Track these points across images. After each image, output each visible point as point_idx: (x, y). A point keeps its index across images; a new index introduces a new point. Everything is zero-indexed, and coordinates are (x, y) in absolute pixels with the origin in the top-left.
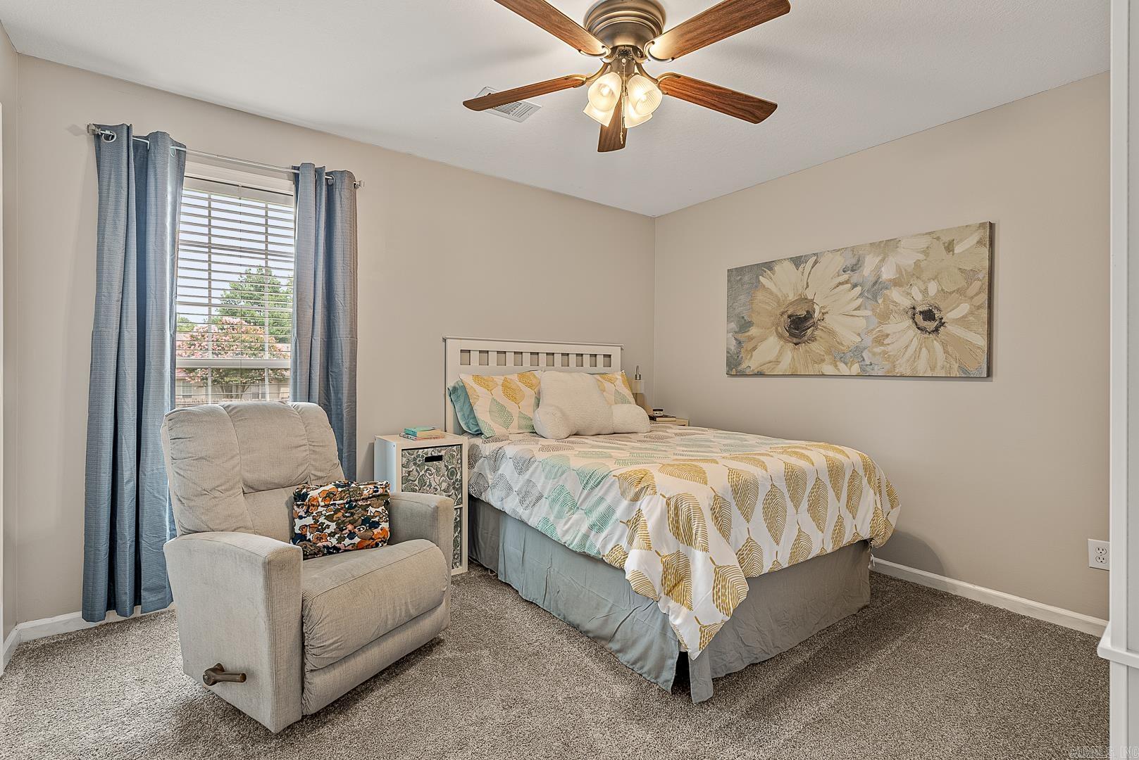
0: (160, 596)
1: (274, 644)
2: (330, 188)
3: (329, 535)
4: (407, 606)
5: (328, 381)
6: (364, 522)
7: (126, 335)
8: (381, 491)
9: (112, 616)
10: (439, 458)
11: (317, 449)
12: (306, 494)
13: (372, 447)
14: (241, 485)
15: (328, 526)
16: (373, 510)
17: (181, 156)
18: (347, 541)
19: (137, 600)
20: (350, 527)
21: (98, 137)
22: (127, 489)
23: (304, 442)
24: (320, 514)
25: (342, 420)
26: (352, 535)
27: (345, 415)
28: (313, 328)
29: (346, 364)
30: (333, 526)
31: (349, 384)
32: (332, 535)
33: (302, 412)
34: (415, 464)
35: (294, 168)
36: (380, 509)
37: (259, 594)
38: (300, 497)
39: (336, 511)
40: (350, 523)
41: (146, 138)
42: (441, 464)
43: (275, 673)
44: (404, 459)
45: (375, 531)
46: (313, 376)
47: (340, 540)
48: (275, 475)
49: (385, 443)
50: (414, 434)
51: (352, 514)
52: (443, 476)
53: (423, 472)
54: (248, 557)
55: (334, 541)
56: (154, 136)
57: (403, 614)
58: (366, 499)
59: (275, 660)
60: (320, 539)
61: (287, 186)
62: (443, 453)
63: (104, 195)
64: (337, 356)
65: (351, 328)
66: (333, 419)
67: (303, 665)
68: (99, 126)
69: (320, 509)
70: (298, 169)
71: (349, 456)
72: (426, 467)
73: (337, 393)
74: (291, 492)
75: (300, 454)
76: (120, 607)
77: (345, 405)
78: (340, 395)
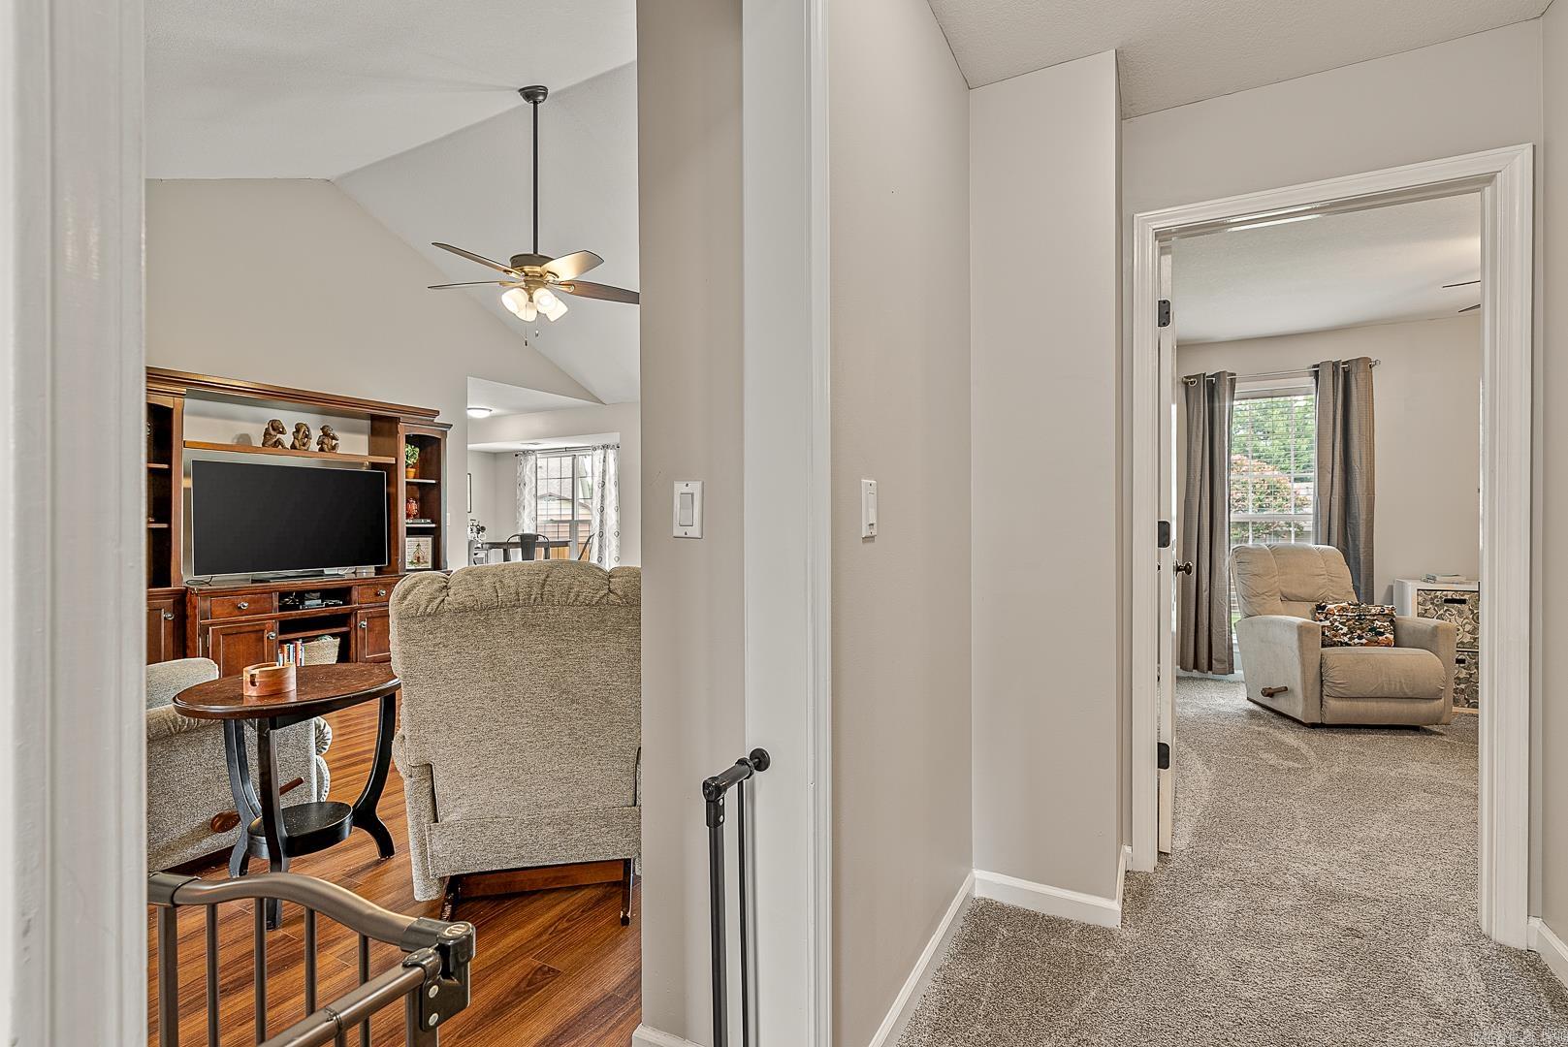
0: (1223, 666)
1: (1304, 672)
2: (1347, 374)
3: (1343, 634)
4: (1401, 685)
5: (1346, 530)
6: (1370, 630)
7: (1203, 501)
8: (1386, 612)
9: (1195, 673)
10: (1463, 602)
11: (1333, 578)
12: (1325, 607)
13: (1391, 588)
14: (1279, 594)
15: (1342, 629)
16: (1380, 624)
17: (1233, 382)
18: (1356, 641)
19: (1210, 668)
20: (1359, 632)
21: (1186, 384)
22: (1205, 595)
23: (1325, 573)
24: (1336, 620)
25: (1359, 563)
26: (1360, 637)
27: (1362, 558)
28: (1332, 489)
29: (1363, 516)
30: (1345, 629)
31: (1366, 532)
32: (1345, 635)
33: (1322, 552)
34: (1432, 603)
35: (1315, 366)
36: (1385, 624)
37: (1295, 644)
38: (1320, 608)
39: (1348, 620)
40: (1359, 629)
41: (1212, 376)
42: (1464, 607)
43: (1305, 689)
44: (1420, 598)
45: (1380, 638)
46: (1332, 526)
47: (1350, 639)
48: (1302, 592)
49: (1402, 585)
50: (1434, 579)
51: (1361, 624)
52: (1467, 618)
53: (1442, 612)
54: (1290, 625)
55: (1346, 640)
56: (1217, 375)
57: (1398, 688)
58: (1374, 615)
59: (1304, 681)
60: (1336, 636)
61: (1309, 382)
62: (1466, 597)
63: (1191, 418)
64: (1354, 510)
65: (1368, 487)
66: (1352, 561)
67: (1322, 691)
68: (1187, 378)
69: (1335, 617)
70: (1318, 366)
71: (1366, 593)
72: (1445, 608)
73: (1354, 540)
74: (1314, 605)
75: (1320, 581)
76: (1200, 667)
77: (1362, 550)
78: (1357, 542)
